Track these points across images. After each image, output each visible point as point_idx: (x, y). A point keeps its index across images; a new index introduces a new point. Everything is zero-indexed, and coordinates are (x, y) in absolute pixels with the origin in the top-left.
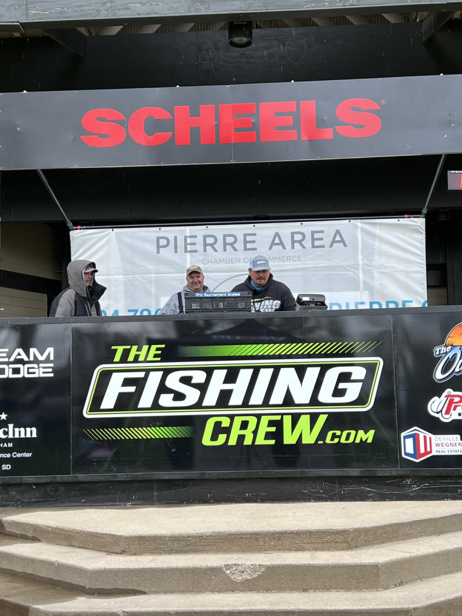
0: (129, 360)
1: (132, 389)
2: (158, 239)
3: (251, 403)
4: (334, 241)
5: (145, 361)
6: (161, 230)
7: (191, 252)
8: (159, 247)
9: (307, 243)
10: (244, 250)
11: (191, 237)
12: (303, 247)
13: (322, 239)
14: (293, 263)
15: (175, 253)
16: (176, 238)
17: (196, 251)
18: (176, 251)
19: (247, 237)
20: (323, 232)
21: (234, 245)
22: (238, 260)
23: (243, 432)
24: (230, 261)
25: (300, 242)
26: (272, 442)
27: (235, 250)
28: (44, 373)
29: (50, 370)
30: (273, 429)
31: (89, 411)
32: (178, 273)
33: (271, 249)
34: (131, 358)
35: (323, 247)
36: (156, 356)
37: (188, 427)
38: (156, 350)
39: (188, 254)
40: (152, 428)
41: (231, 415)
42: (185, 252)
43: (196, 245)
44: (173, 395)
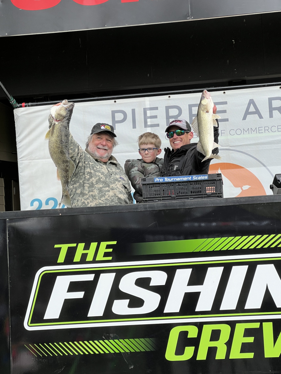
0: (75, 260)
1: (80, 295)
2: (114, 113)
3: (222, 308)
5: (94, 261)
8: (114, 122)
14: (272, 134)
23: (213, 344)
25: (279, 109)
26: (250, 355)
30: (251, 340)
31: (31, 323)
33: (245, 120)
34: (77, 258)
36: (106, 255)
37: (148, 339)
38: (106, 248)
39: (149, 129)
40: (104, 341)
41: (199, 324)
42: (145, 127)
43: (157, 118)
44: (129, 300)
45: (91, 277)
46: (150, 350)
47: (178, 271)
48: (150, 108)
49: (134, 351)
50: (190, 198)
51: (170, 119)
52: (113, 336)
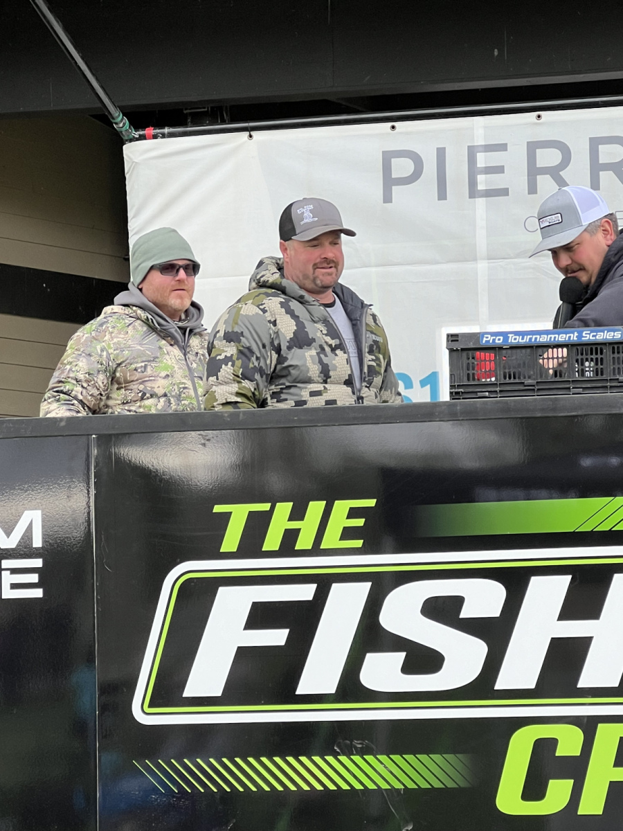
0: (266, 547)
1: (277, 637)
2: (388, 157)
5: (316, 550)
6: (397, 130)
7: (489, 193)
8: (389, 181)
11: (489, 148)
15: (439, 199)
16: (441, 153)
17: (504, 192)
18: (442, 195)
28: (14, 586)
29: (34, 578)
31: (150, 706)
34: (273, 541)
36: (348, 533)
37: (452, 756)
38: (348, 518)
39: (481, 202)
40: (339, 757)
41: (585, 720)
42: (470, 197)
43: (504, 172)
44: (404, 654)
45: (306, 592)
46: (456, 786)
47: (535, 581)
48: (485, 146)
49: (416, 787)
50: (573, 388)
51: (538, 177)
52: (360, 746)
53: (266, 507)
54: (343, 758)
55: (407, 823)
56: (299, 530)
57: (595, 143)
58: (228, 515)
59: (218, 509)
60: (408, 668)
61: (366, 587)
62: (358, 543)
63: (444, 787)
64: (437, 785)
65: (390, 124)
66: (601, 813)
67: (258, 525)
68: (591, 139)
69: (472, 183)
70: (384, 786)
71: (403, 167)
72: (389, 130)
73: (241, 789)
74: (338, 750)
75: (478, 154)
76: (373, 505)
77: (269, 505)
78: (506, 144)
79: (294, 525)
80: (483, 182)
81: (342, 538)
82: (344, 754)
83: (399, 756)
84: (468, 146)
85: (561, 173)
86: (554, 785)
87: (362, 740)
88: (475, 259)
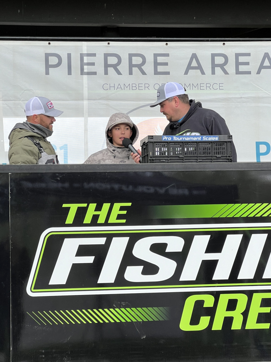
0: (85, 222)
1: (89, 260)
2: (47, 56)
3: (239, 277)
4: (262, 67)
5: (106, 224)
6: (51, 45)
7: (89, 73)
8: (48, 66)
9: (231, 68)
10: (154, 75)
11: (89, 55)
12: (226, 73)
13: (247, 64)
14: (213, 91)
15: (69, 74)
16: (69, 56)
17: (95, 73)
18: (70, 73)
19: (158, 58)
20: (249, 55)
21: (142, 67)
22: (147, 86)
23: (230, 314)
24: (137, 87)
25: (222, 66)
27: (144, 73)
30: (267, 310)
31: (34, 289)
32: (73, 100)
33: (187, 74)
34: (88, 219)
35: (249, 73)
36: (119, 217)
37: (162, 308)
38: (120, 210)
39: (85, 77)
40: (115, 309)
41: (215, 293)
42: (81, 74)
43: (94, 65)
44: (143, 267)
45: (102, 241)
46: (164, 320)
47: (196, 237)
48: (87, 54)
49: (147, 320)
50: (199, 159)
51: (108, 68)
52: (124, 304)
53: (85, 205)
54: (117, 309)
55: (143, 335)
56: (99, 215)
57: (131, 56)
58: (69, 208)
59: (64, 205)
60: (144, 273)
61: (127, 239)
62: (124, 221)
63: (158, 320)
64: (156, 319)
65: (48, 42)
66: (221, 329)
67: (81, 213)
68: (129, 54)
69: (82, 69)
70: (134, 320)
71: (53, 60)
72: (48, 44)
73: (74, 323)
74: (115, 306)
75: (84, 57)
76: (130, 205)
77: (87, 204)
78: (96, 54)
79: (97, 213)
80: (86, 69)
81: (117, 219)
82: (117, 308)
83: (140, 308)
84: (80, 54)
85: (117, 67)
86: (202, 318)
87: (125, 302)
88: (83, 100)
